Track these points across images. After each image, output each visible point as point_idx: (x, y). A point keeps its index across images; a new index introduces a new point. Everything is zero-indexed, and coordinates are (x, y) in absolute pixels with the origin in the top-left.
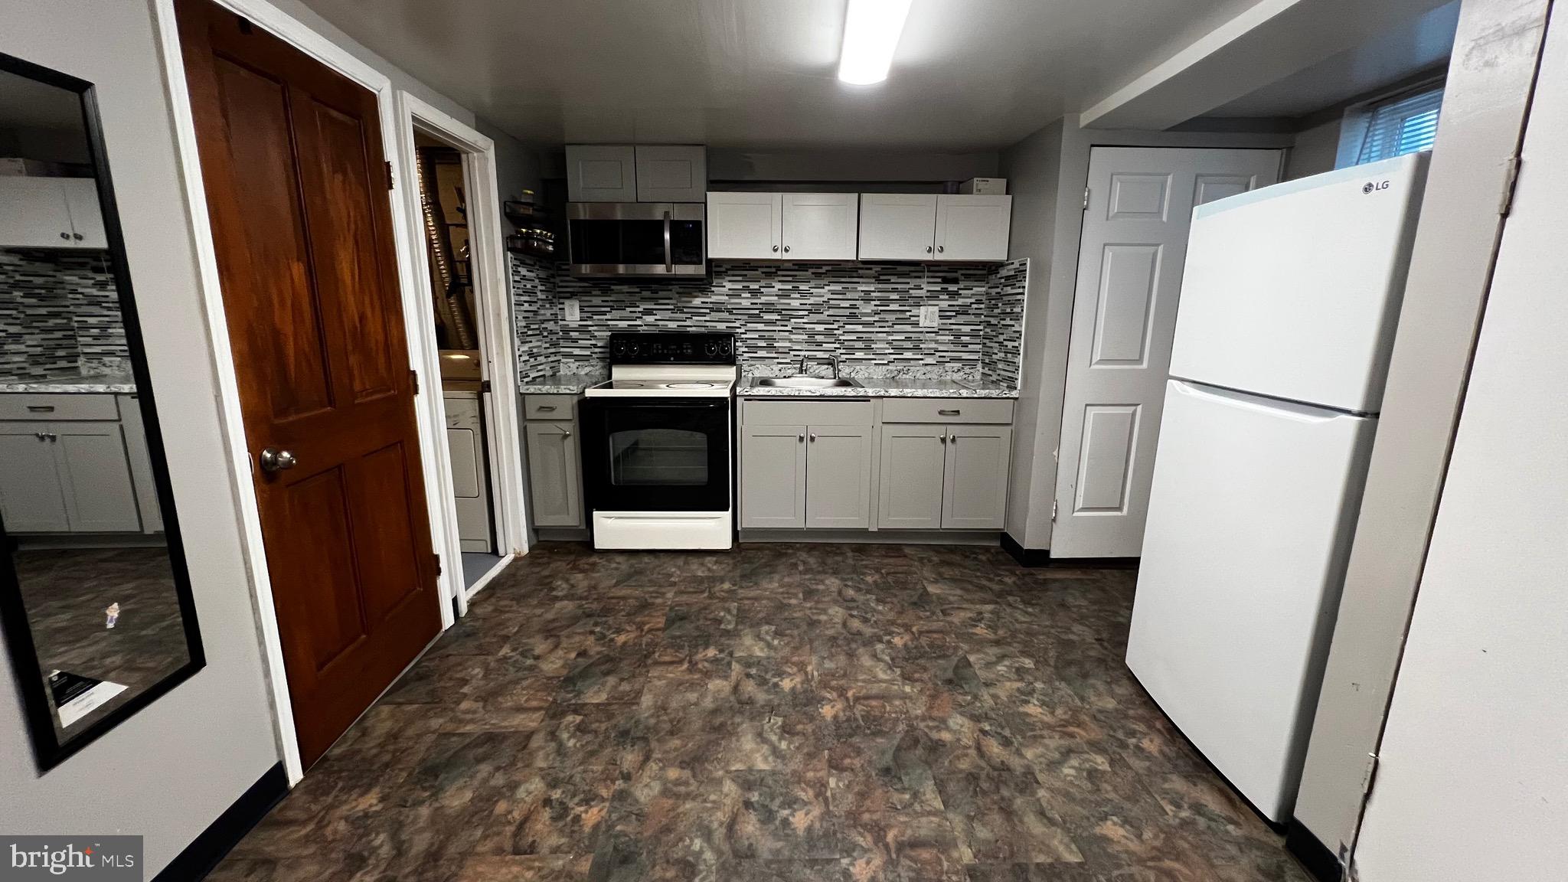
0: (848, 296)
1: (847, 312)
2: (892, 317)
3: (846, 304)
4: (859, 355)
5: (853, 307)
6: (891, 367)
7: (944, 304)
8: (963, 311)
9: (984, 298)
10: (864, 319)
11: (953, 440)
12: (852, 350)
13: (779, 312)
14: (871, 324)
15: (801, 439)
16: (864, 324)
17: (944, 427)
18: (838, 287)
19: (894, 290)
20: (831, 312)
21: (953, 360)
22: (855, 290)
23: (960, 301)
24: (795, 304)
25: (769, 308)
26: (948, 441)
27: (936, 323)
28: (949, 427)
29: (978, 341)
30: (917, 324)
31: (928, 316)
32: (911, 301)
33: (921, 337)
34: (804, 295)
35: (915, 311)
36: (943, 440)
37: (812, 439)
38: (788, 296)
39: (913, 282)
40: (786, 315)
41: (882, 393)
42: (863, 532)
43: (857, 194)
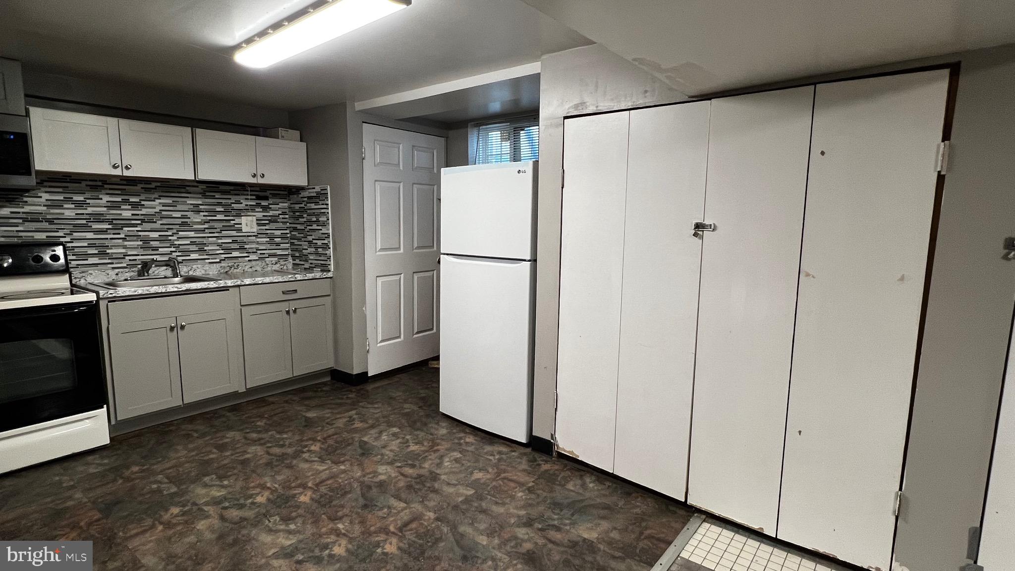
0: (179, 207)
1: (179, 221)
2: (218, 225)
3: (178, 215)
4: (194, 256)
5: (183, 217)
6: (223, 264)
7: (260, 215)
8: (274, 219)
9: (287, 211)
10: (195, 226)
11: (295, 311)
12: (187, 252)
13: (110, 222)
14: (203, 231)
15: (172, 329)
16: (196, 231)
17: (287, 303)
18: (168, 201)
19: (219, 204)
20: (164, 221)
21: (270, 255)
22: (185, 203)
23: (271, 213)
24: (127, 214)
25: (99, 218)
26: (291, 312)
27: (255, 229)
28: (291, 302)
29: (287, 241)
30: (240, 230)
31: (248, 224)
32: (234, 213)
33: (245, 239)
34: (135, 206)
35: (237, 221)
36: (288, 312)
37: (183, 327)
38: (119, 208)
39: (234, 199)
40: (118, 225)
41: (239, 283)
42: (235, 395)
43: (190, 129)
